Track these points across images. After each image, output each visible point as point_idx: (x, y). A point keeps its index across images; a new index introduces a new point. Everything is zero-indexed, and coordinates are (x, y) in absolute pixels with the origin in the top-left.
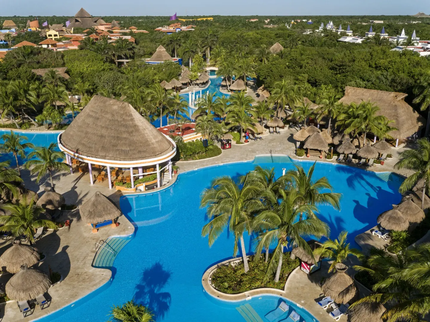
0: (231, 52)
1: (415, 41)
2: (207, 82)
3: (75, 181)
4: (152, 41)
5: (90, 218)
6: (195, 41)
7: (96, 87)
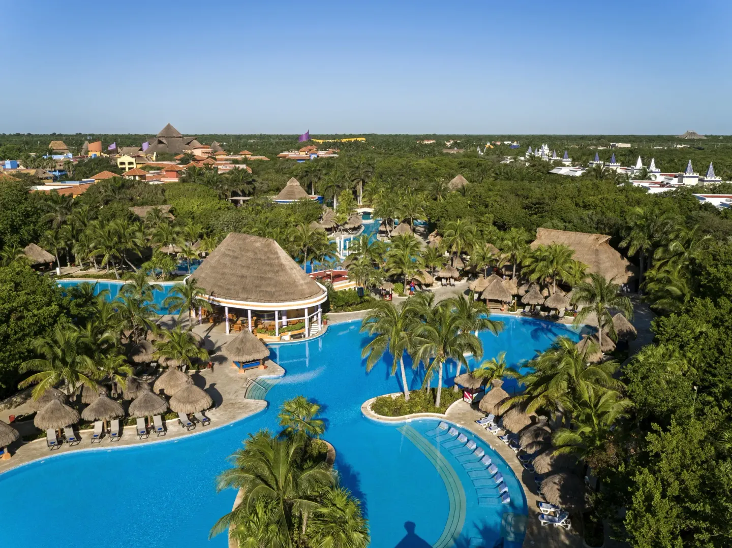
0: (392, 188)
1: (651, 174)
2: (359, 227)
3: (207, 330)
4: (277, 172)
5: (239, 355)
6: (341, 172)
7: (212, 231)
